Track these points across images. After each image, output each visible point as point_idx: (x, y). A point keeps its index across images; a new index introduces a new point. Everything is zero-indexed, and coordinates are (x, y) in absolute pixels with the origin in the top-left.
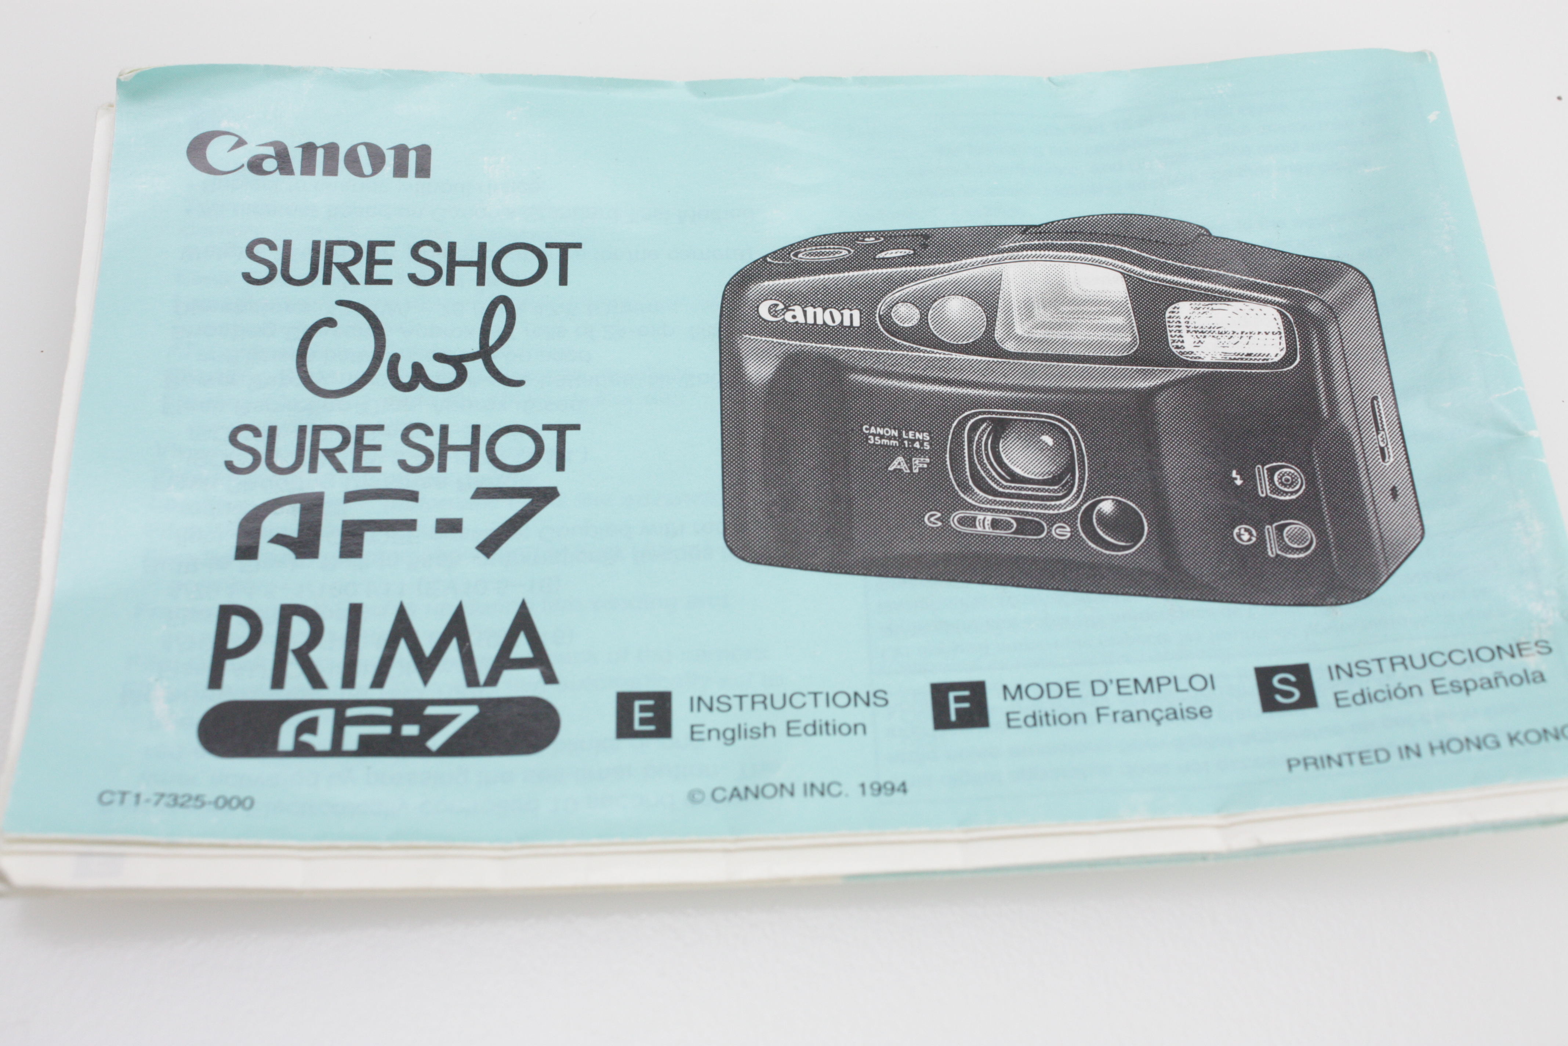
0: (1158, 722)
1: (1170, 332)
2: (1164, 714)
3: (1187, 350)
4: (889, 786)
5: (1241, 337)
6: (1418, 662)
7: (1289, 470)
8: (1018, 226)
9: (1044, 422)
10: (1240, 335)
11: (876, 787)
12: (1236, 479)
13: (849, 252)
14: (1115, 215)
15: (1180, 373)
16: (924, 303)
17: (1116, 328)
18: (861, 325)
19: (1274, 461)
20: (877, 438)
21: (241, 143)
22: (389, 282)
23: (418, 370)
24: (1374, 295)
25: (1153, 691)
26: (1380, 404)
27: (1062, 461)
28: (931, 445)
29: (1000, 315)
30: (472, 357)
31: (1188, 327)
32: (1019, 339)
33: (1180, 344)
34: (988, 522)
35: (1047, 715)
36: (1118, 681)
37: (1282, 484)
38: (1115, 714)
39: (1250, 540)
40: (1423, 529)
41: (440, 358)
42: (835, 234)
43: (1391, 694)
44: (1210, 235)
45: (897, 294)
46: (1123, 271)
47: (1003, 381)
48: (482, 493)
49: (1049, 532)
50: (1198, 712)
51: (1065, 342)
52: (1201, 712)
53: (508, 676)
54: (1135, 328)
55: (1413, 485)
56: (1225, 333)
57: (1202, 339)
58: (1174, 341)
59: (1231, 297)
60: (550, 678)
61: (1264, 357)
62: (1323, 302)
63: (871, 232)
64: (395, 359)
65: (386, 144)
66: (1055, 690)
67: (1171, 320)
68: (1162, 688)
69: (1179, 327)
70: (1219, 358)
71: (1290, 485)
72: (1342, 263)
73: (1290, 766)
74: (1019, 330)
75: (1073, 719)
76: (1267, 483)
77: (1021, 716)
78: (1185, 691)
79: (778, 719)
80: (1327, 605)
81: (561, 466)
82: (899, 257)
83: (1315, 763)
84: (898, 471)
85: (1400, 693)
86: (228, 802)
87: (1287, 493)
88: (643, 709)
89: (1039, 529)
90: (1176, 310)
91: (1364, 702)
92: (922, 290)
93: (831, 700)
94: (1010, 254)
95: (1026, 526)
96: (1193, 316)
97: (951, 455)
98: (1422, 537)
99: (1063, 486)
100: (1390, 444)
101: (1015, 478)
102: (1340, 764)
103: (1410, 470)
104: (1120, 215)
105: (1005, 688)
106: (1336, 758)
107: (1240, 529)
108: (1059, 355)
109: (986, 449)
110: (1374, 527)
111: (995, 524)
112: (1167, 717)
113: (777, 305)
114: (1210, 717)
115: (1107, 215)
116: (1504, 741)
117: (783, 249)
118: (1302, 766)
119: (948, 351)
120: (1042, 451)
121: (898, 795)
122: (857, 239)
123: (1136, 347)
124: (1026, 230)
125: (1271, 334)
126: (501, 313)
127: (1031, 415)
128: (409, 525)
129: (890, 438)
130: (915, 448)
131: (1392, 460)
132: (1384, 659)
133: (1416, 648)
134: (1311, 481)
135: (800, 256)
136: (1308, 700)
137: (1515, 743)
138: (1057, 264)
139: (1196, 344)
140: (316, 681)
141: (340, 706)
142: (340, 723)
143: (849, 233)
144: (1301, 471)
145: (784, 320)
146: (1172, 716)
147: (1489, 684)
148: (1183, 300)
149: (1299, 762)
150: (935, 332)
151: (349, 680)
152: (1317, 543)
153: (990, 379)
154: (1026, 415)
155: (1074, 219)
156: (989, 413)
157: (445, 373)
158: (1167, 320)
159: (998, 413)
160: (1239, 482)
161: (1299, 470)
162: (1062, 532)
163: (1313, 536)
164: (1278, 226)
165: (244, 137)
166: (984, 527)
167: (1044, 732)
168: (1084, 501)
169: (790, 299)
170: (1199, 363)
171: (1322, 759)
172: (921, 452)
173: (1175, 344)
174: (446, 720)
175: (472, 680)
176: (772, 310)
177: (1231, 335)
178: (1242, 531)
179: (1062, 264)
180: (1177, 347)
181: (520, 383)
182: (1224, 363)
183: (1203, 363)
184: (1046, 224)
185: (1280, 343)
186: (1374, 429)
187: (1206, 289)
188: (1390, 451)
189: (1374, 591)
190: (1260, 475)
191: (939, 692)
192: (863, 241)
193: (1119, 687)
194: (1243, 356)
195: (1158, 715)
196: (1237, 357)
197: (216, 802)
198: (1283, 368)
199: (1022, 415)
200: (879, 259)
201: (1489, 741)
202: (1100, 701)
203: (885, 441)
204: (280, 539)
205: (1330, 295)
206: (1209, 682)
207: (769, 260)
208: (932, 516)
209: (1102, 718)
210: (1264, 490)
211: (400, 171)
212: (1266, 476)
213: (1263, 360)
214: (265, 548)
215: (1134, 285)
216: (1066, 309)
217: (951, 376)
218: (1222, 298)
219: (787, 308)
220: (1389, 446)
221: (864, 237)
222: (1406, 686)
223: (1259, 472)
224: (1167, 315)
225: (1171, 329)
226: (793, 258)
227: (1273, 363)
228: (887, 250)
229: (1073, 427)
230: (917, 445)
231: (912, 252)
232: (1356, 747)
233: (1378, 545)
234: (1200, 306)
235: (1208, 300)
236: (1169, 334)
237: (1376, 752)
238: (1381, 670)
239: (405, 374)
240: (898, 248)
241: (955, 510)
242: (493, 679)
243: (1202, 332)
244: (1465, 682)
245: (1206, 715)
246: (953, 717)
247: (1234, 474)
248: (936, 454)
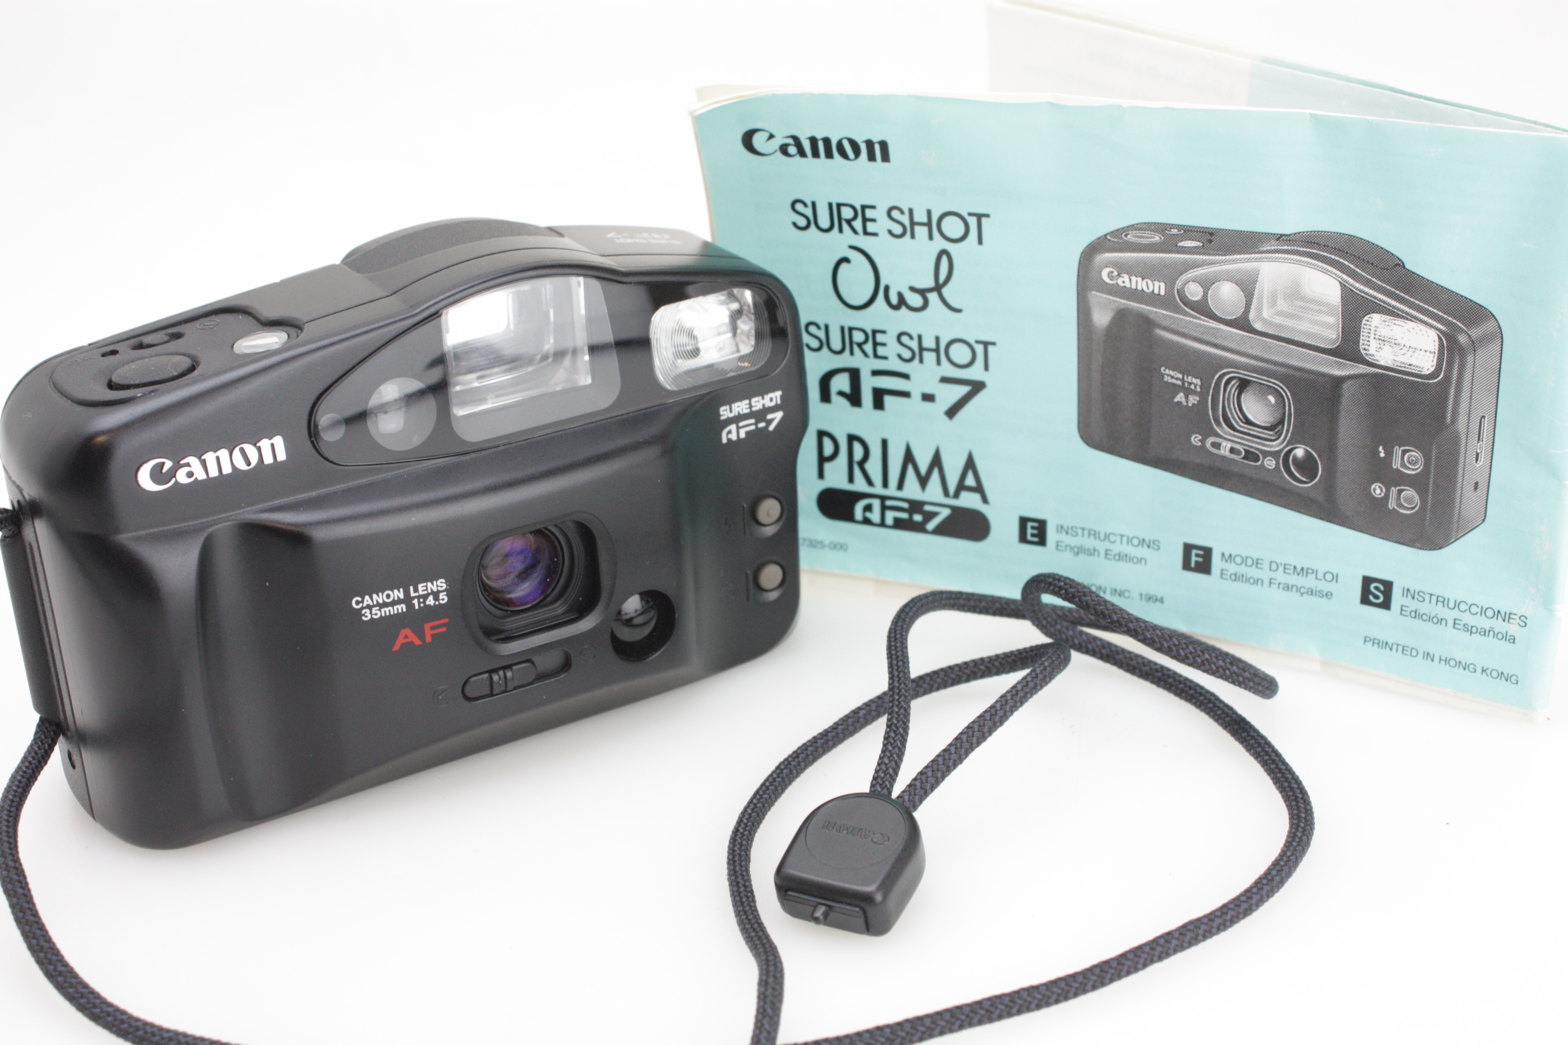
0: (1302, 594)
1: (1363, 336)
2: (1306, 590)
3: (1370, 352)
4: (1154, 598)
5: (1408, 350)
6: (1452, 605)
7: (1415, 454)
8: (1275, 234)
9: (1271, 387)
10: (1408, 349)
11: (1148, 596)
12: (1381, 452)
13: (1161, 238)
14: (1343, 234)
15: (1362, 369)
16: (1206, 284)
17: (1328, 326)
18: (1165, 294)
19: (1407, 446)
20: (1169, 378)
21: (771, 136)
22: (875, 234)
23: (900, 296)
24: (1502, 345)
25: (1303, 575)
26: (1486, 422)
27: (1278, 416)
28: (1201, 388)
29: (1255, 301)
30: (930, 290)
31: (1375, 335)
32: (1265, 321)
33: (1366, 347)
34: (1228, 448)
35: (1243, 576)
36: (1285, 565)
37: (1409, 462)
38: (1279, 584)
39: (1380, 494)
40: (1485, 516)
41: (913, 289)
42: (1152, 223)
43: (1430, 619)
44: (1404, 267)
45: (1190, 274)
46: (1341, 280)
47: (1250, 351)
48: (945, 380)
49: (1263, 462)
50: (1325, 594)
51: (1293, 330)
52: (1327, 595)
53: (964, 494)
54: (1340, 329)
55: (1489, 485)
56: (1399, 344)
57: (1382, 346)
58: (1363, 344)
59: (1409, 317)
60: (985, 500)
61: (1420, 369)
62: (1470, 336)
63: (1175, 225)
64: (887, 289)
65: (860, 139)
66: (1249, 562)
67: (1365, 327)
68: (1309, 575)
69: (1369, 333)
70: (1390, 364)
71: (1414, 464)
72: (1489, 311)
73: (1365, 641)
74: (1266, 314)
75: (1256, 582)
76: (1400, 460)
77: (1229, 573)
78: (1320, 580)
79: (1101, 546)
80: (1414, 547)
81: (986, 368)
82: (1193, 247)
83: (1378, 644)
84: (1179, 403)
85: (1435, 620)
86: (835, 546)
87: (1410, 469)
88: (1033, 528)
89: (1256, 459)
90: (1370, 319)
91: (1415, 617)
92: (1206, 274)
93: (1130, 541)
94: (1267, 255)
95: (1250, 455)
96: (1380, 326)
97: (1212, 398)
98: (1484, 520)
99: (1276, 433)
100: (1483, 452)
101: (1248, 422)
102: (1391, 649)
103: (1490, 474)
104: (1346, 235)
105: (1223, 554)
106: (1390, 644)
107: (1376, 486)
108: (1288, 339)
109: (1233, 398)
110: (1457, 505)
111: (1232, 450)
112: (1307, 593)
113: (1112, 272)
114: (1330, 598)
115: (1337, 233)
116: (1479, 671)
117: (1118, 230)
118: (1371, 643)
119: (1219, 322)
120: (1267, 405)
121: (1158, 604)
122: (1166, 229)
123: (1338, 343)
124: (1280, 237)
125: (1428, 352)
126: (944, 260)
127: (1264, 380)
128: (906, 394)
129: (1177, 379)
130: (1191, 389)
131: (1481, 463)
132: (1434, 595)
133: (1453, 595)
134: (1427, 465)
135: (1129, 236)
136: (1386, 605)
137: (1484, 673)
138: (1298, 266)
139: (1377, 350)
140: (870, 482)
141: (883, 498)
142: (884, 508)
143: (1161, 224)
144: (1423, 456)
145: (1117, 284)
146: (1310, 593)
147: (1485, 633)
148: (1377, 313)
149: (1370, 640)
150: (1212, 307)
151: (885, 484)
152: (1420, 507)
153: (1242, 349)
154: (1261, 379)
155: (1315, 232)
156: (1238, 373)
157: (915, 300)
158: (1363, 326)
159: (1244, 374)
160: (1382, 455)
161: (1421, 455)
162: (1270, 463)
163: (1419, 501)
164: (1452, 271)
165: (774, 133)
166: (1225, 451)
167: (1239, 586)
168: (1287, 445)
169: (1122, 268)
170: (1376, 364)
171: (1383, 642)
172: (1194, 392)
173: (1364, 347)
174: (934, 515)
175: (946, 493)
176: (1110, 275)
177: (1402, 347)
178: (1377, 488)
179: (1301, 267)
180: (1365, 349)
181: (959, 311)
182: (1392, 368)
183: (1379, 365)
184: (1295, 234)
185: (1433, 361)
186: (1477, 439)
187: (1394, 307)
188: (1482, 457)
189: (1445, 547)
190: (1396, 454)
191: (1188, 548)
192: (1170, 231)
193: (1285, 568)
194: (1406, 366)
195: (1303, 590)
196: (1402, 365)
197: (829, 546)
198: (1430, 380)
199: (1258, 378)
200: (1180, 247)
201: (1471, 667)
202: (1273, 575)
203: (1174, 381)
204: (841, 393)
205: (1475, 333)
206: (1335, 578)
207: (1108, 237)
208: (1196, 437)
209: (1272, 585)
210: (1396, 464)
211: (872, 157)
212: (1400, 454)
213: (1419, 371)
214: (834, 397)
215: (1347, 294)
216: (1298, 303)
217: (1218, 341)
218: (1403, 316)
219: (1119, 275)
220: (1483, 453)
221: (1171, 228)
222: (1440, 617)
223: (1396, 451)
224: (1364, 322)
225: (1363, 334)
226: (1124, 238)
227: (1424, 375)
228: (1185, 240)
229: (1288, 393)
230: (1192, 387)
231: (1201, 244)
232: (1403, 642)
233: (1456, 517)
234: (1387, 319)
235: (1393, 316)
236: (1361, 338)
237: (1412, 649)
238: (1430, 602)
239: (894, 300)
240: (1193, 240)
241: (1210, 436)
242: (956, 495)
243: (1384, 341)
244: (1472, 627)
245: (1329, 597)
246: (1193, 565)
247: (1381, 449)
248: (1203, 395)
